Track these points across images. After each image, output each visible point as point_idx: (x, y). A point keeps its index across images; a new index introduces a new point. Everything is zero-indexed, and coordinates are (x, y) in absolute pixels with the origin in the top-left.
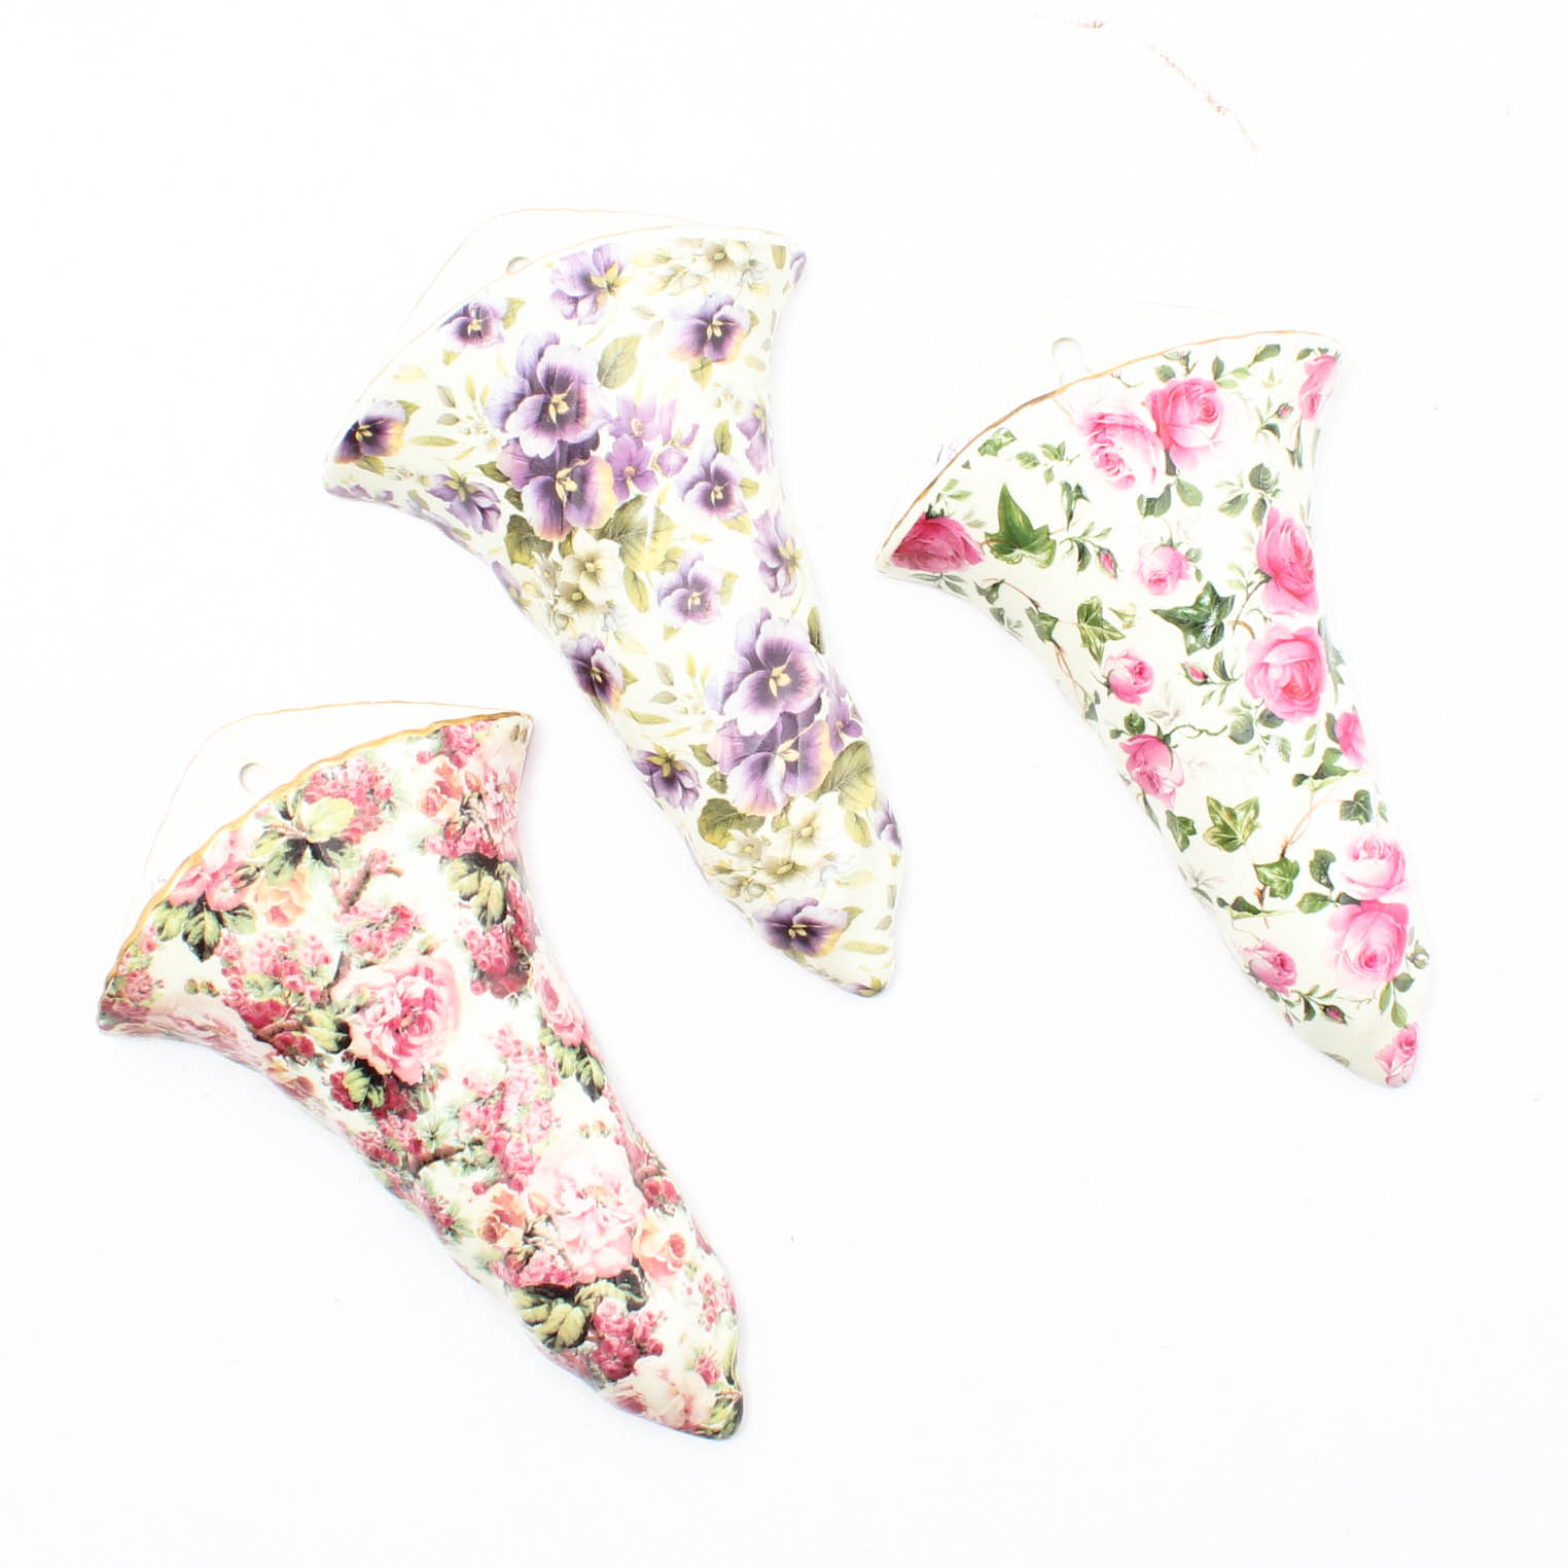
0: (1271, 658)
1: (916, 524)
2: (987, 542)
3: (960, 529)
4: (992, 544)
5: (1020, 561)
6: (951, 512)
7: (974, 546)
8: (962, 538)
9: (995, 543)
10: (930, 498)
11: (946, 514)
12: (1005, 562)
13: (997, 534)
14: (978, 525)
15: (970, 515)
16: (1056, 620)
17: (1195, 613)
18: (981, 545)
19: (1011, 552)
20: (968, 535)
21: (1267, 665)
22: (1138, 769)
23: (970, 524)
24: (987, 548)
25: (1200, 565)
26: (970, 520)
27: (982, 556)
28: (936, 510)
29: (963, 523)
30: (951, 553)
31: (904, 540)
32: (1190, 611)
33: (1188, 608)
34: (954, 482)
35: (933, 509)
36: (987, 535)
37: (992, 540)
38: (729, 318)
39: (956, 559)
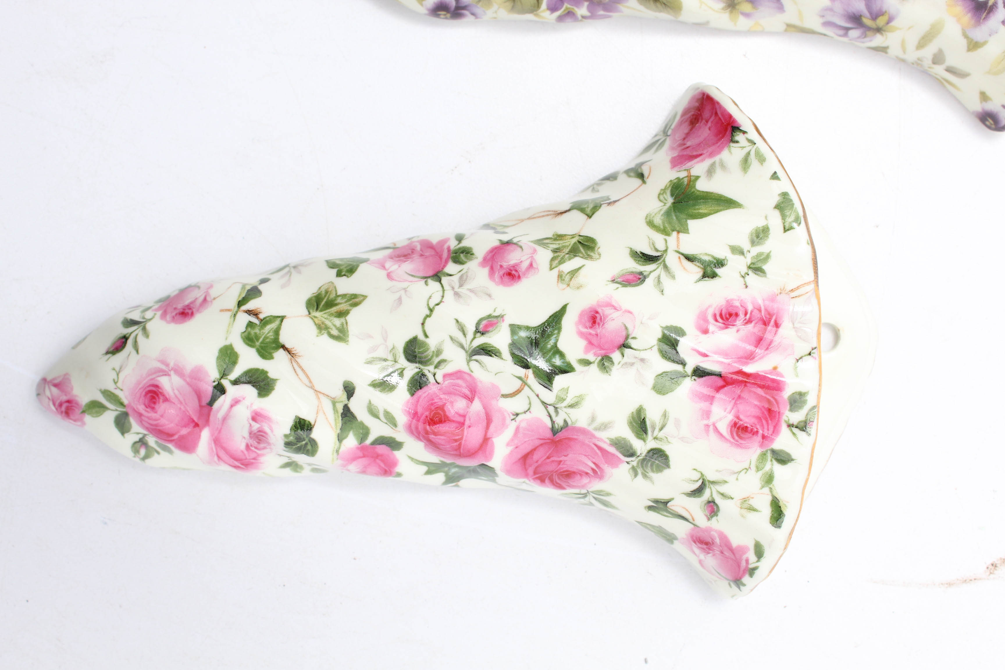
0: (477, 406)
1: (730, 116)
2: (689, 176)
3: (711, 155)
4: (686, 180)
5: (660, 201)
6: (733, 150)
7: (689, 164)
8: (701, 155)
9: (686, 183)
10: (753, 135)
11: (732, 144)
12: (663, 188)
13: (695, 186)
14: (710, 172)
15: (723, 166)
16: (590, 217)
17: (549, 346)
18: (688, 170)
19: (672, 195)
20: (703, 160)
21: (471, 400)
22: (418, 248)
23: (713, 165)
24: (682, 175)
25: (594, 368)
26: (717, 164)
27: (676, 169)
28: (739, 137)
29: (717, 159)
30: (689, 144)
31: (718, 103)
32: (552, 342)
33: (557, 341)
34: (761, 159)
35: (741, 135)
36: (697, 178)
37: (690, 181)
38: (991, 14)
39: (682, 145)
